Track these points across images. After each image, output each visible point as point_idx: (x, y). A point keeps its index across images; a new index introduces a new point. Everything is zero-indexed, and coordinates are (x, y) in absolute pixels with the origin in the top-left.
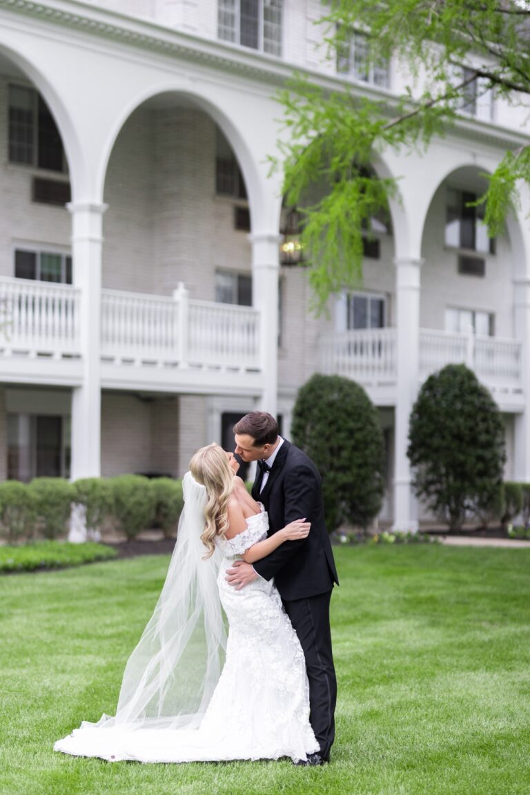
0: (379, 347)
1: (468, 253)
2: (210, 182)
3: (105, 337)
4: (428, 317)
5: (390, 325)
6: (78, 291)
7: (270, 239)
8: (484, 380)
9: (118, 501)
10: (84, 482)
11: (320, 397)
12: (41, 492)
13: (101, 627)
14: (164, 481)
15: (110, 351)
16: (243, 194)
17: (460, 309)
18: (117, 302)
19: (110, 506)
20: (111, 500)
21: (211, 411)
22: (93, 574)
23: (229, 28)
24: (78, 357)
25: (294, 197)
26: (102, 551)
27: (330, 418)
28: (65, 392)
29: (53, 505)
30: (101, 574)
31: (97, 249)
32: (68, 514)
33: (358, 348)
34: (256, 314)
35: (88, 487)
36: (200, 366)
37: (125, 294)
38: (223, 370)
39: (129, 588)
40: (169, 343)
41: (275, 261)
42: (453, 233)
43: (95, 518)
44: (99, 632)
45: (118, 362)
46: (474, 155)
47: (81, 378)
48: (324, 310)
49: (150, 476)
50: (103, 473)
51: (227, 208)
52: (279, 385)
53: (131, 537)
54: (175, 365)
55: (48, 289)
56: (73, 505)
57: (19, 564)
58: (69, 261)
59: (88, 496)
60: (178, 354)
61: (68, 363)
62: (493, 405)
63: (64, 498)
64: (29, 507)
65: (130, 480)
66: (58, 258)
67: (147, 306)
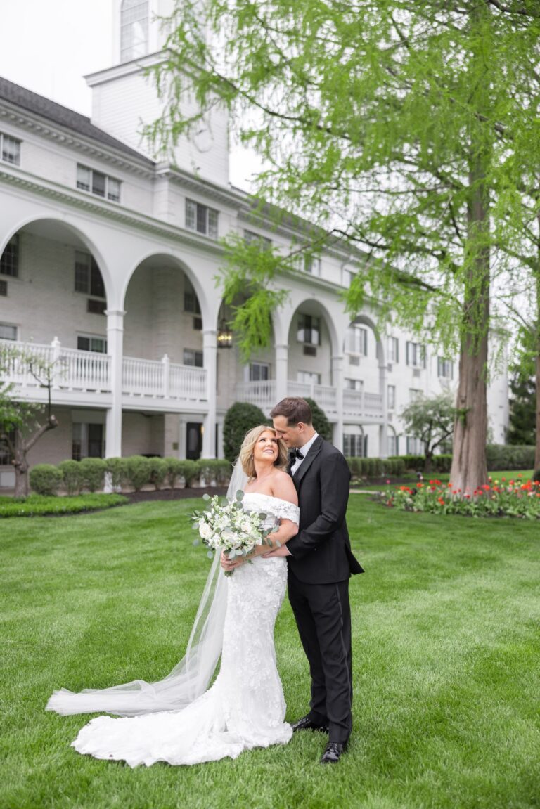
0: (266, 389)
1: (308, 345)
2: (181, 304)
3: (124, 382)
4: (291, 374)
5: (271, 379)
6: (110, 357)
7: (212, 333)
8: (321, 407)
9: (130, 470)
10: (111, 459)
11: (238, 414)
12: (87, 466)
13: (110, 560)
14: (156, 459)
15: (127, 389)
16: (198, 311)
17: (305, 372)
18: (131, 363)
19: (126, 473)
20: (126, 470)
21: (181, 422)
22: (112, 516)
23: (191, 219)
24: (110, 392)
25: (229, 300)
26: (120, 499)
27: (244, 425)
28: (103, 411)
29: (93, 473)
30: (117, 515)
31: (121, 335)
32: (103, 477)
33: (256, 390)
34: (205, 371)
35: (114, 463)
36: (176, 398)
37: (135, 359)
38: (188, 400)
39: (132, 527)
40: (159, 385)
41: (215, 345)
42: (301, 335)
43: (118, 479)
44: (108, 563)
45: (131, 395)
46: (314, 294)
47: (111, 404)
48: (239, 371)
49: (149, 456)
50: (123, 455)
51: (190, 318)
52: (217, 409)
53: (137, 490)
54: (162, 397)
55: (93, 356)
56: (106, 473)
57: (69, 509)
58: (106, 342)
59: (113, 467)
60: (164, 391)
61: (104, 396)
62: (326, 418)
63: (100, 469)
64: (80, 474)
65: (137, 458)
66: (101, 341)
67: (148, 366)
